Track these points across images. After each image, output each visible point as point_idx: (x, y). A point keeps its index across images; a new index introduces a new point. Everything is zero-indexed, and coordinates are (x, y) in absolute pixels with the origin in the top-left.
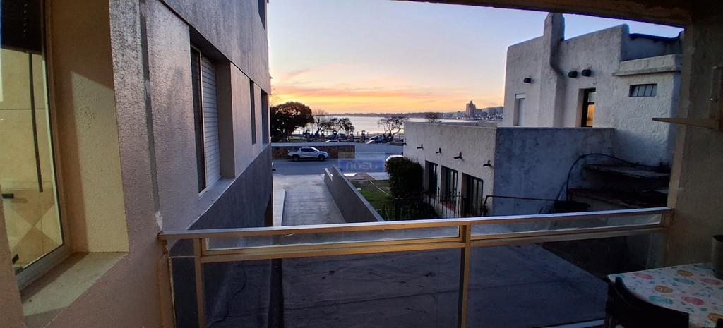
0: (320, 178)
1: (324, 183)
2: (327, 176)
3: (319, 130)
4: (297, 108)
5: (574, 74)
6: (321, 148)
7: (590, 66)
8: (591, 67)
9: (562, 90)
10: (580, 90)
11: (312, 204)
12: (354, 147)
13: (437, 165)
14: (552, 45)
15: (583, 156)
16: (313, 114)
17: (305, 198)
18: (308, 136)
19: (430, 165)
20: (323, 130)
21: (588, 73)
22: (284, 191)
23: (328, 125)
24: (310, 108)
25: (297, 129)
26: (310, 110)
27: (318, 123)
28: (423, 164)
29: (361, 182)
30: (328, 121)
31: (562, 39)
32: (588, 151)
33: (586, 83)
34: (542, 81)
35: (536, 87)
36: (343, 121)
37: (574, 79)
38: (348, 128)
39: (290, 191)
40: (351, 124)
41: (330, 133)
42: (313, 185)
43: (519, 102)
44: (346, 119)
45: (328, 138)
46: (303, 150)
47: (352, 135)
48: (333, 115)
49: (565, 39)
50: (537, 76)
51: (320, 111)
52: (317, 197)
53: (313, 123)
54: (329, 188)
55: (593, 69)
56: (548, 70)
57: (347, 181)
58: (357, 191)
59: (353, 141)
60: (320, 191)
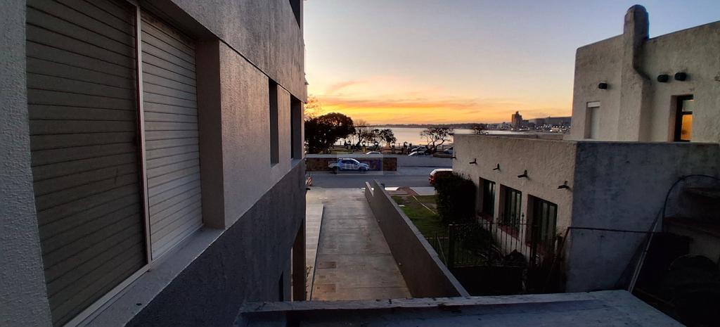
0: (360, 192)
1: (364, 197)
2: (367, 191)
3: (360, 141)
4: (339, 119)
5: (664, 78)
6: (361, 160)
7: (684, 69)
8: (687, 70)
9: (649, 97)
10: (673, 97)
11: (350, 221)
12: (396, 159)
13: (493, 183)
14: (634, 44)
15: (683, 178)
16: (354, 125)
17: (345, 214)
18: (349, 147)
19: (485, 183)
20: (364, 142)
21: (682, 77)
22: (323, 205)
23: (370, 136)
24: (352, 119)
25: (339, 140)
26: (351, 121)
27: (359, 134)
28: (477, 182)
29: (404, 198)
30: (369, 132)
31: (646, 38)
32: (689, 171)
33: (680, 88)
34: (622, 86)
35: (615, 94)
36: (385, 132)
37: (663, 84)
38: (390, 138)
39: (329, 206)
40: (392, 135)
41: (371, 145)
42: (353, 200)
43: (591, 112)
44: (388, 130)
45: (370, 149)
46: (344, 162)
47: (393, 146)
48: (374, 126)
49: (650, 37)
50: (616, 81)
51: (361, 121)
52: (357, 214)
53: (355, 134)
54: (369, 203)
55: (689, 72)
56: (630, 73)
57: (389, 197)
58: (399, 208)
59: (395, 153)
60: (359, 206)
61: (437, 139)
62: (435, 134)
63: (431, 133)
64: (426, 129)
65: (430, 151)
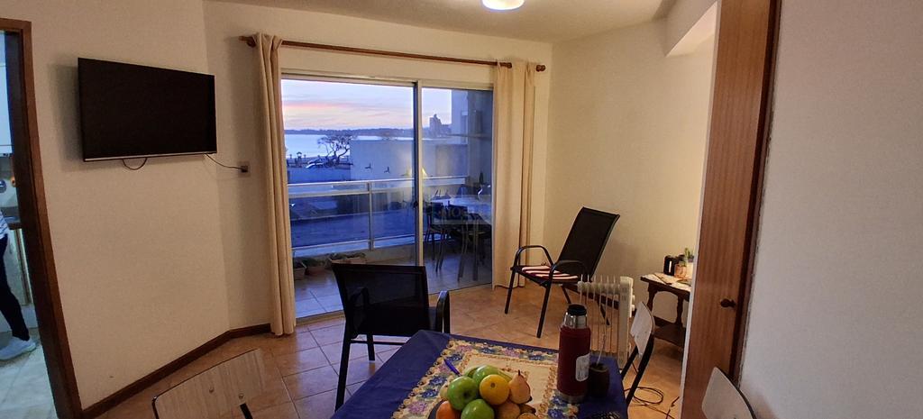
61: (339, 148)
62: (336, 142)
64: (325, 136)
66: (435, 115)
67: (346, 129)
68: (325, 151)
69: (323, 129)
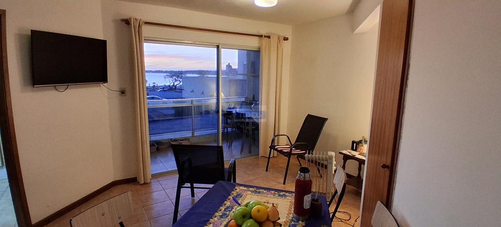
61: (176, 80)
62: (174, 77)
63: (172, 77)
64: (168, 74)
65: (172, 89)
66: (229, 63)
67: (180, 70)
68: (169, 82)
69: (168, 70)
